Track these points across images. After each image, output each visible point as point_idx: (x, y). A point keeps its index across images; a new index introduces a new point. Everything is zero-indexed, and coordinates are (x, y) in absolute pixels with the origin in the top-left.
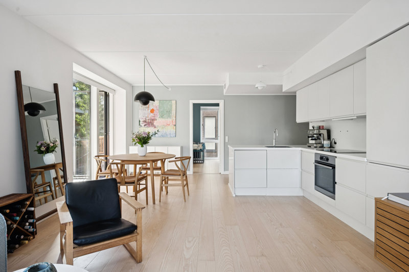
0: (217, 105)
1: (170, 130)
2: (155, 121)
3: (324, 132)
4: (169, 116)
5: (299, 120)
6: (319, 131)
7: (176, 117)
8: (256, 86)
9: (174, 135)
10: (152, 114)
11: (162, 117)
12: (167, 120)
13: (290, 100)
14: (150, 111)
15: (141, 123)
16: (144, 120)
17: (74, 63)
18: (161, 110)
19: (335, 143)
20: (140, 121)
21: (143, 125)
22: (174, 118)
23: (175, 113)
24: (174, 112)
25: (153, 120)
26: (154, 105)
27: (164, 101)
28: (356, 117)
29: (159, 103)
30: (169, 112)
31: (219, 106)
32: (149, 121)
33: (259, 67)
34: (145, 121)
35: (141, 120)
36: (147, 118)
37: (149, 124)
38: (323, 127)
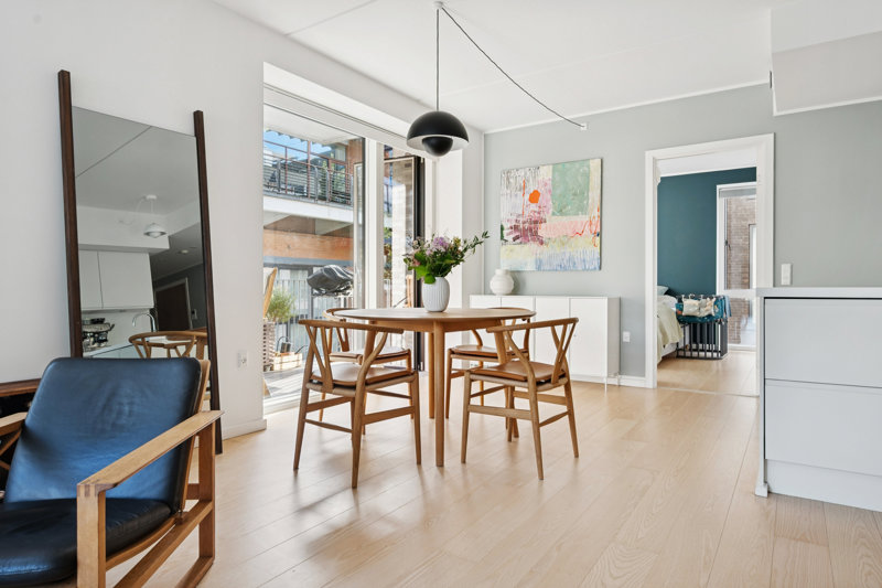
1: (585, 248)
2: (543, 225)
4: (582, 209)
7: (601, 209)
9: (596, 264)
10: (534, 207)
11: (561, 211)
12: (574, 218)
14: (527, 197)
15: (505, 232)
16: (514, 223)
17: (266, 66)
18: (558, 192)
20: (502, 229)
21: (510, 238)
22: (597, 214)
23: (598, 199)
24: (594, 194)
25: (536, 222)
26: (540, 178)
27: (568, 165)
29: (553, 171)
30: (582, 193)
32: (527, 225)
34: (516, 228)
35: (506, 226)
36: (521, 219)
37: (525, 236)
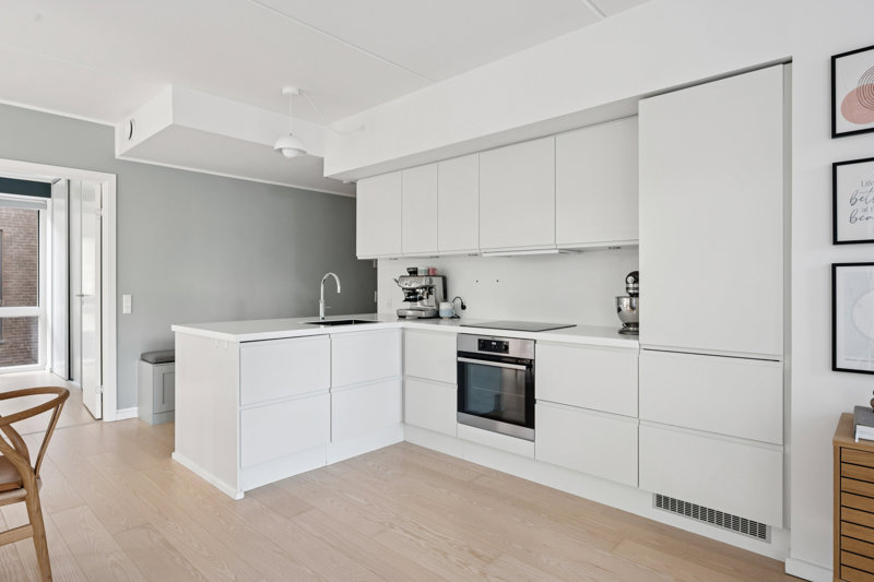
0: (43, 189)
3: (437, 282)
5: (362, 254)
6: (431, 281)
8: (276, 147)
13: (340, 207)
19: (463, 307)
28: (557, 251)
31: (48, 195)
33: (287, 90)
38: (434, 270)
